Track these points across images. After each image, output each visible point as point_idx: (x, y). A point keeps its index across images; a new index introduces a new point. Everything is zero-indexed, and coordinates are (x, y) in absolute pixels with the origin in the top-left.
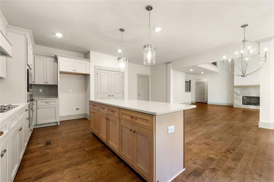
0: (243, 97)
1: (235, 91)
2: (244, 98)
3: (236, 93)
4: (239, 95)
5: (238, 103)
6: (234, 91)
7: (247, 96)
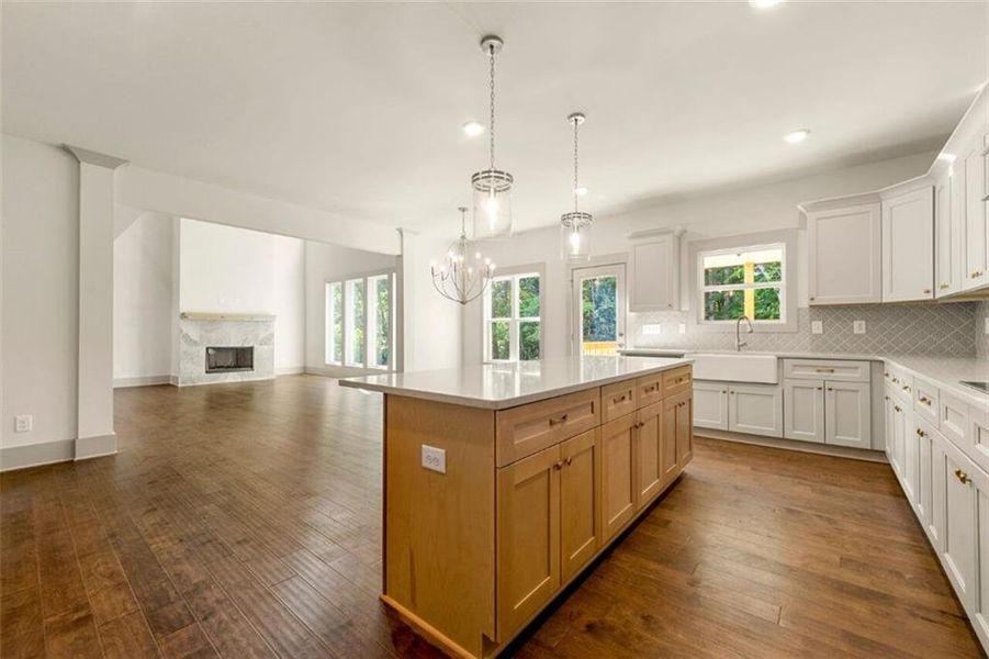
0: (207, 349)
1: (185, 331)
2: (210, 351)
3: (186, 337)
4: (196, 343)
5: (192, 371)
6: (181, 331)
7: (218, 346)
